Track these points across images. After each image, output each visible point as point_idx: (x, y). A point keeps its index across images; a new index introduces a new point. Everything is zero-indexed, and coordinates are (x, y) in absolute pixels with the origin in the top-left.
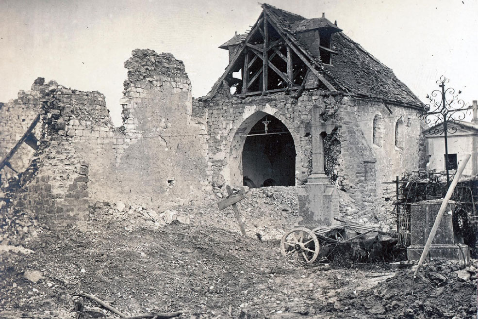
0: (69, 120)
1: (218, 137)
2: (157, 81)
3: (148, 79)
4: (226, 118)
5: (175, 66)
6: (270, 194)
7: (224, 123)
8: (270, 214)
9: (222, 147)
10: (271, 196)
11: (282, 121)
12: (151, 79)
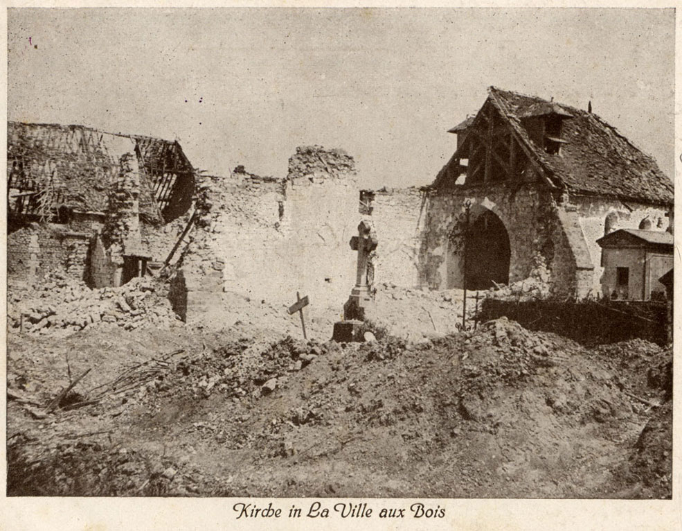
0: (217, 217)
1: (438, 230)
2: (317, 178)
3: (308, 176)
4: (446, 210)
5: (342, 162)
6: (448, 298)
7: (444, 216)
8: (442, 319)
9: (441, 242)
10: (450, 300)
11: (500, 217)
12: (311, 176)
